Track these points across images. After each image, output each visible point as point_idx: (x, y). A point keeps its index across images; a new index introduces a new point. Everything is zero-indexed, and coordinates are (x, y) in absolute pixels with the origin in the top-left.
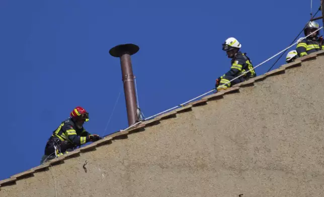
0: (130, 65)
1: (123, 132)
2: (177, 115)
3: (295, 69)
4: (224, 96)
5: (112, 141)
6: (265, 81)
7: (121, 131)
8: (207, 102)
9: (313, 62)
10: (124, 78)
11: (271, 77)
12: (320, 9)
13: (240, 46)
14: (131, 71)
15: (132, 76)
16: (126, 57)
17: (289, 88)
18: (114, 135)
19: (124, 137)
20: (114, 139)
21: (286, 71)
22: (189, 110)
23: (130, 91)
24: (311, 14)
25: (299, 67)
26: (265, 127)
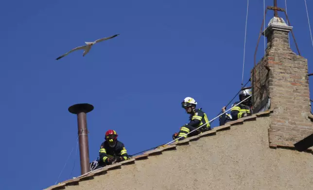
0: (85, 121)
1: (75, 179)
2: (122, 167)
3: (225, 131)
4: (163, 153)
5: (66, 187)
6: (198, 141)
7: (74, 178)
8: (148, 157)
9: (240, 126)
10: (79, 132)
11: (204, 138)
12: (250, 80)
13: (196, 103)
14: (86, 126)
15: (86, 131)
16: (82, 114)
17: (218, 147)
18: (67, 182)
19: (76, 183)
20: (67, 184)
21: (217, 133)
22: (132, 162)
23: (84, 143)
24: (242, 84)
25: (228, 131)
26: (196, 180)
